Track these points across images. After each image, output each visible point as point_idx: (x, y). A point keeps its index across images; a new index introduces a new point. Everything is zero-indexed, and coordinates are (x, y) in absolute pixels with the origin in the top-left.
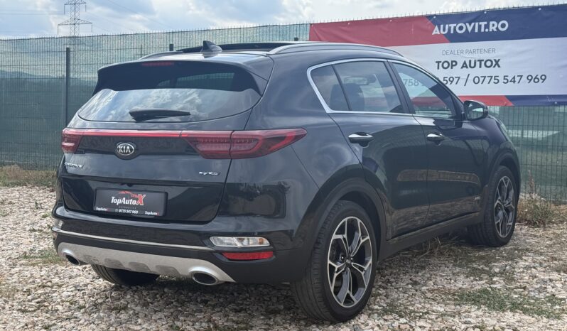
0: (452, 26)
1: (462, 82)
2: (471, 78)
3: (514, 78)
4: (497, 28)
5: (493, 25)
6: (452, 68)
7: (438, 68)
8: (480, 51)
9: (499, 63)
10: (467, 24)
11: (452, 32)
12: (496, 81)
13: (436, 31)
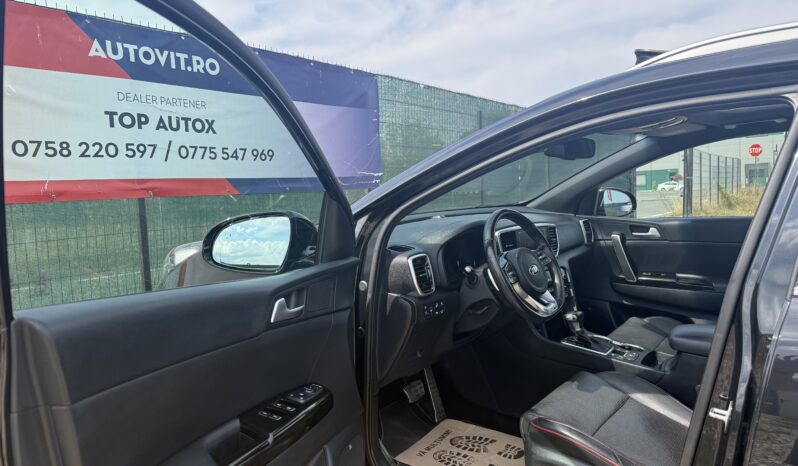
0: (132, 48)
1: (160, 153)
2: (174, 148)
3: (236, 152)
4: (204, 69)
5: (198, 63)
6: (140, 127)
7: (112, 125)
8: (184, 102)
9: (213, 126)
10: (157, 51)
11: (132, 59)
12: (213, 156)
13: (95, 50)
